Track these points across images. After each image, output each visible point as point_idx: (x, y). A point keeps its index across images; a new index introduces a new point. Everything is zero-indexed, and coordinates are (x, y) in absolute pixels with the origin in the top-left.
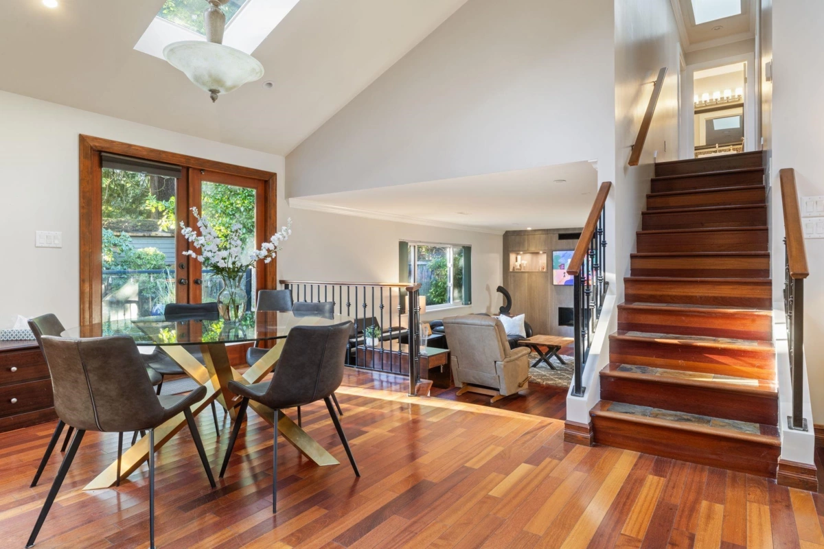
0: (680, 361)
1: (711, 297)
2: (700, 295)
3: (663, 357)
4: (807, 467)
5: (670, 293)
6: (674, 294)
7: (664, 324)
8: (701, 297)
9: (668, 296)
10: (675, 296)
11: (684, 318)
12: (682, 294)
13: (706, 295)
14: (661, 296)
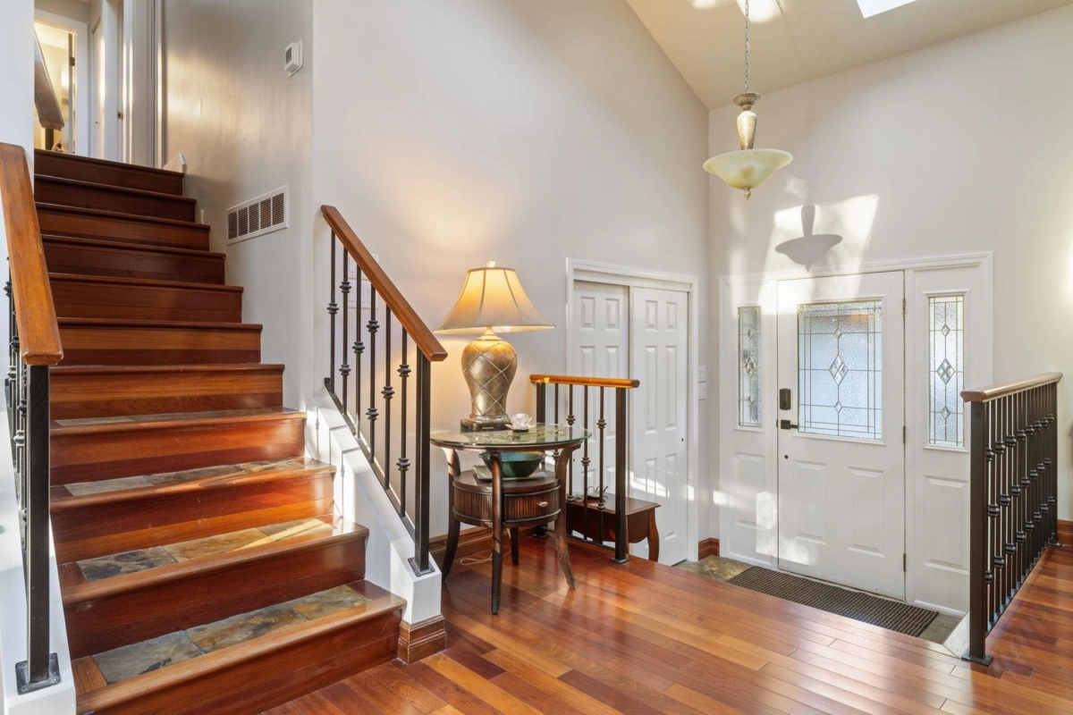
0: (199, 521)
1: (200, 397)
2: (183, 394)
3: (166, 522)
4: (435, 621)
5: (127, 396)
6: (135, 396)
7: (140, 456)
8: (183, 399)
9: (124, 401)
10: (136, 401)
11: (177, 440)
12: (149, 396)
13: (192, 394)
14: (109, 402)
